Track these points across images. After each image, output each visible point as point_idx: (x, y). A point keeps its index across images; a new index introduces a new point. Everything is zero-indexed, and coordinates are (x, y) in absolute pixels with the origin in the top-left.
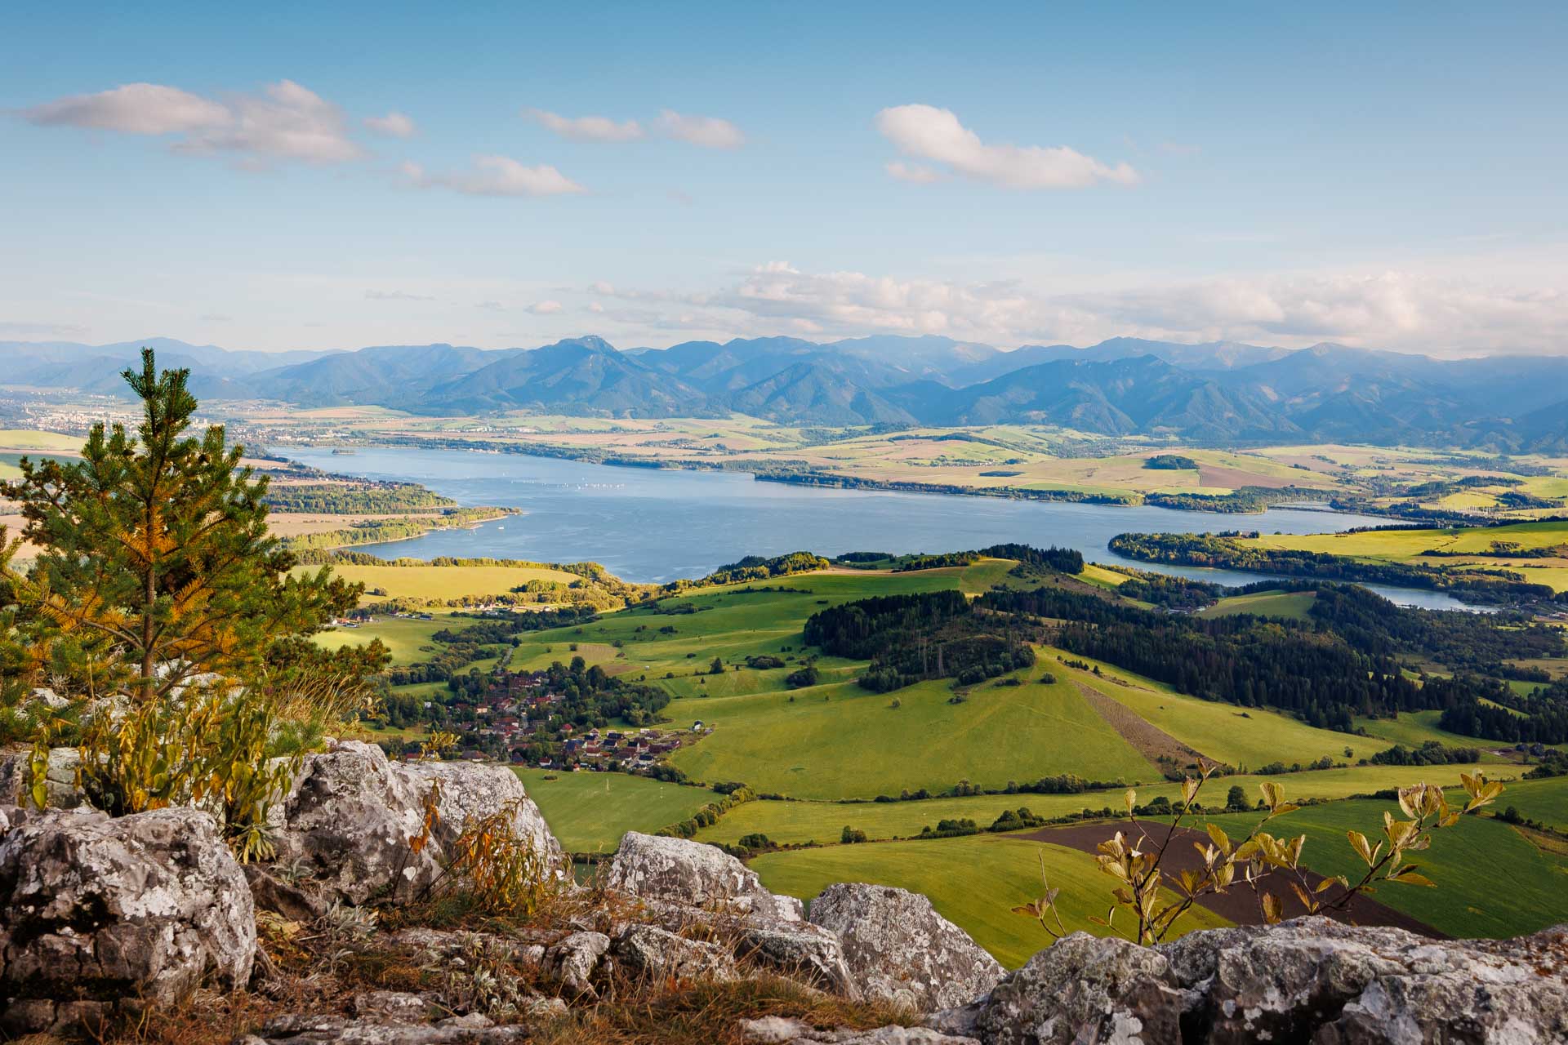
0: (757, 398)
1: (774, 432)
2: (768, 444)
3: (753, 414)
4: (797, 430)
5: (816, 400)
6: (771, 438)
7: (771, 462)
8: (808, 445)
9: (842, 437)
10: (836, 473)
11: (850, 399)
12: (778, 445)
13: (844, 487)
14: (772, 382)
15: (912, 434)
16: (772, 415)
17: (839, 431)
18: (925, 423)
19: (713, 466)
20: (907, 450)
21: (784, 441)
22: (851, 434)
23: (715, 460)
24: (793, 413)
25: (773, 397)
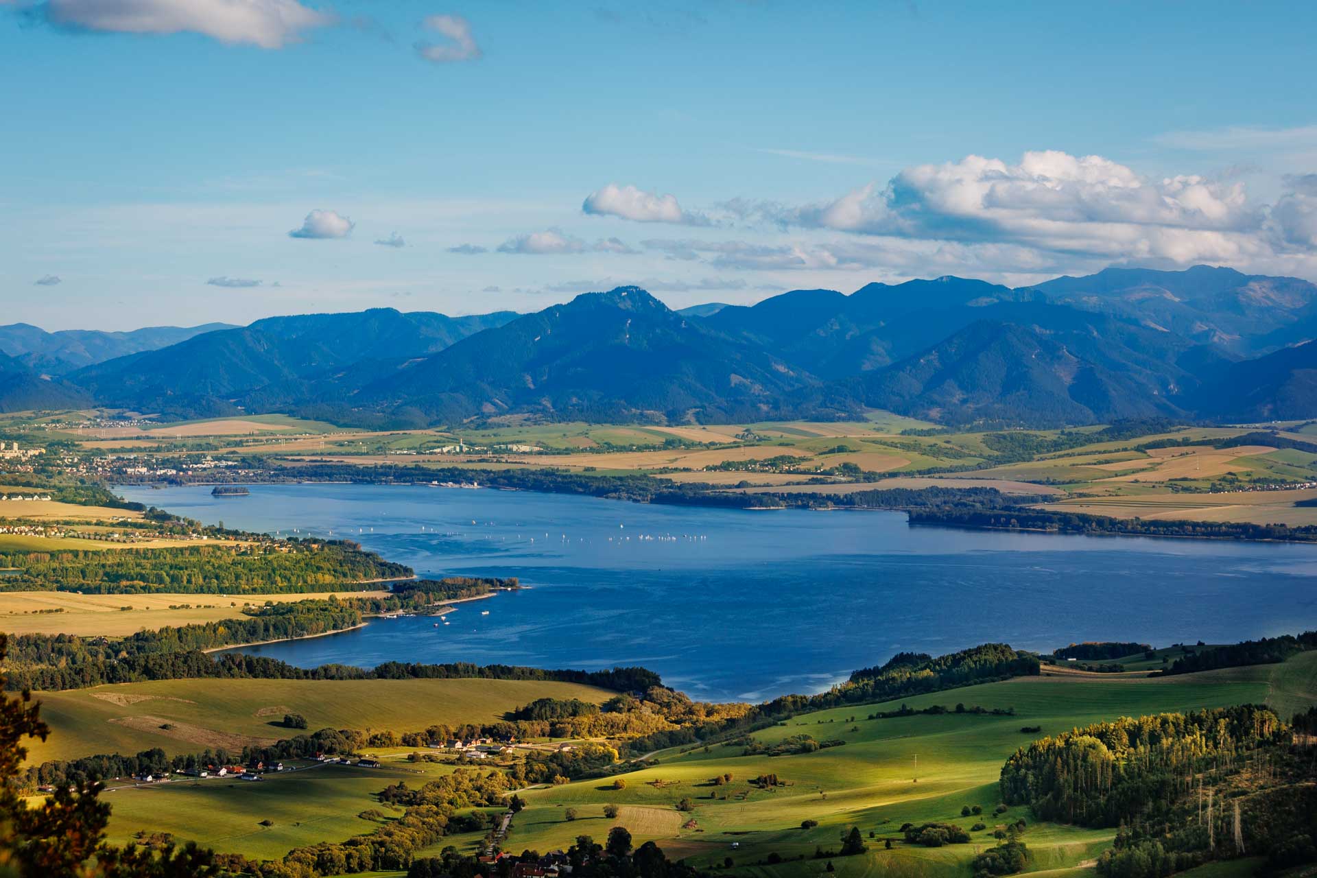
0: (911, 384)
1: (938, 440)
2: (930, 462)
3: (904, 412)
4: (977, 437)
5: (1009, 386)
6: (934, 451)
7: (935, 491)
8: (999, 461)
9: (1056, 446)
10: (1049, 508)
11: (1067, 380)
12: (947, 463)
13: (1063, 531)
14: (934, 356)
15: (1178, 437)
16: (935, 413)
17: (1051, 435)
18: (1199, 420)
19: (836, 500)
20: (1172, 465)
21: (958, 455)
22: (1075, 440)
23: (843, 490)
24: (971, 406)
25: (935, 381)
